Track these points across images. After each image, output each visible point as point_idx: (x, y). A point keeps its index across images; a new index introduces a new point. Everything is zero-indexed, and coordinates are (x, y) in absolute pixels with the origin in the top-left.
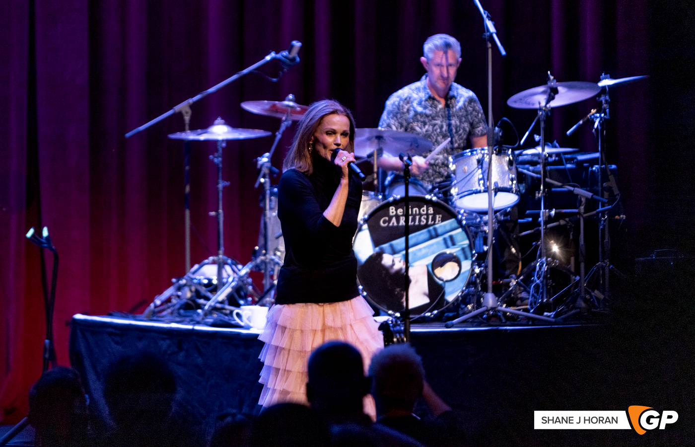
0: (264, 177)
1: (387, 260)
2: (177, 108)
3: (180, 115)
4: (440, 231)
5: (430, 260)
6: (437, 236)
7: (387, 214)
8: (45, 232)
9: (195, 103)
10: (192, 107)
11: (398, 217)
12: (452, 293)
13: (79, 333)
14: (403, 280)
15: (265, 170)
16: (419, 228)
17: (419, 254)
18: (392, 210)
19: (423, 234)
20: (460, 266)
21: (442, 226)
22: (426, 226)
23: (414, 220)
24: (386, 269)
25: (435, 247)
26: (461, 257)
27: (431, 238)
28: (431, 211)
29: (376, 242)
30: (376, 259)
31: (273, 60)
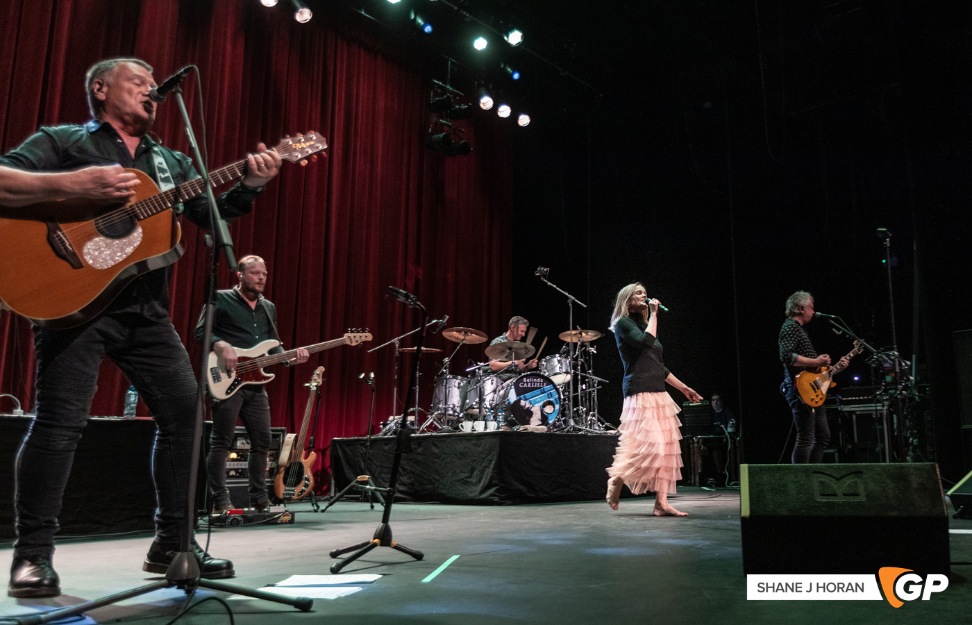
0: (445, 368)
1: (523, 403)
2: (393, 341)
3: (393, 344)
4: (546, 390)
5: (541, 404)
6: (545, 392)
7: (522, 381)
8: (372, 375)
9: (402, 338)
10: (399, 340)
11: (527, 383)
12: (551, 420)
13: (338, 447)
14: (529, 413)
15: (447, 365)
16: (537, 388)
17: (537, 401)
18: (525, 380)
19: (538, 391)
20: (554, 407)
21: (547, 388)
22: (540, 388)
23: (534, 385)
24: (522, 407)
25: (543, 398)
26: (555, 403)
27: (542, 393)
28: (542, 381)
29: (518, 394)
30: (518, 402)
31: (436, 323)
